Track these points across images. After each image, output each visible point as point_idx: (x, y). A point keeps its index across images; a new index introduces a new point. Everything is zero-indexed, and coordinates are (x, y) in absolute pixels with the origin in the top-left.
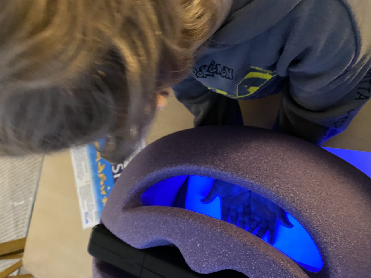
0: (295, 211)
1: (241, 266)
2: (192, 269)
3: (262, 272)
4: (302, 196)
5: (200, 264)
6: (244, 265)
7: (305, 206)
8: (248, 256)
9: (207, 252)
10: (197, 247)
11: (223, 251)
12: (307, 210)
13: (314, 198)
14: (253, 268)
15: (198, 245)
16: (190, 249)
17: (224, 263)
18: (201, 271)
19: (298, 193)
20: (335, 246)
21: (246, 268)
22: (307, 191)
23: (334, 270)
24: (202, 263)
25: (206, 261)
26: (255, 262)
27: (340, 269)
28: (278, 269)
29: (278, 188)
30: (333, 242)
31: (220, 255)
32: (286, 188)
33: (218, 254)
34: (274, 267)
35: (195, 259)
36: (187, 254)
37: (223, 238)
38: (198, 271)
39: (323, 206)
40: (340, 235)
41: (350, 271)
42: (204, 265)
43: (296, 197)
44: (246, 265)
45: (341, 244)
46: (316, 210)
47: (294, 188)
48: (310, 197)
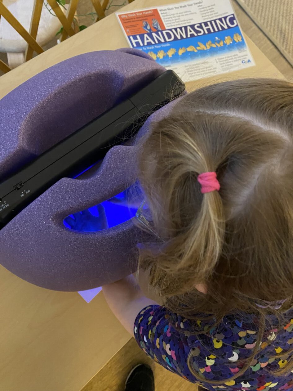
0: (106, 234)
1: (98, 180)
2: (115, 146)
3: (87, 189)
4: (111, 245)
5: (116, 155)
6: (97, 182)
7: (104, 242)
8: (101, 188)
9: (119, 165)
10: (126, 160)
11: (114, 175)
12: (102, 242)
13: (105, 251)
14: (92, 186)
15: (127, 161)
16: (128, 154)
17: (106, 171)
18: (111, 152)
19: (115, 244)
20: (72, 242)
21: (95, 182)
22: (112, 250)
23: (61, 232)
24: (115, 156)
25: (115, 160)
26: (95, 190)
27: (59, 235)
28: (82, 200)
29: (126, 235)
30: (75, 242)
31: (113, 171)
32: (122, 239)
33: (114, 170)
34: (85, 199)
35: (120, 154)
36: (127, 150)
37: (121, 181)
38: (112, 149)
39: (97, 253)
40: (76, 249)
41: (54, 240)
42: (113, 157)
43: (113, 241)
44: (97, 183)
45: (71, 246)
46: (98, 247)
47: (119, 244)
48: (107, 249)
